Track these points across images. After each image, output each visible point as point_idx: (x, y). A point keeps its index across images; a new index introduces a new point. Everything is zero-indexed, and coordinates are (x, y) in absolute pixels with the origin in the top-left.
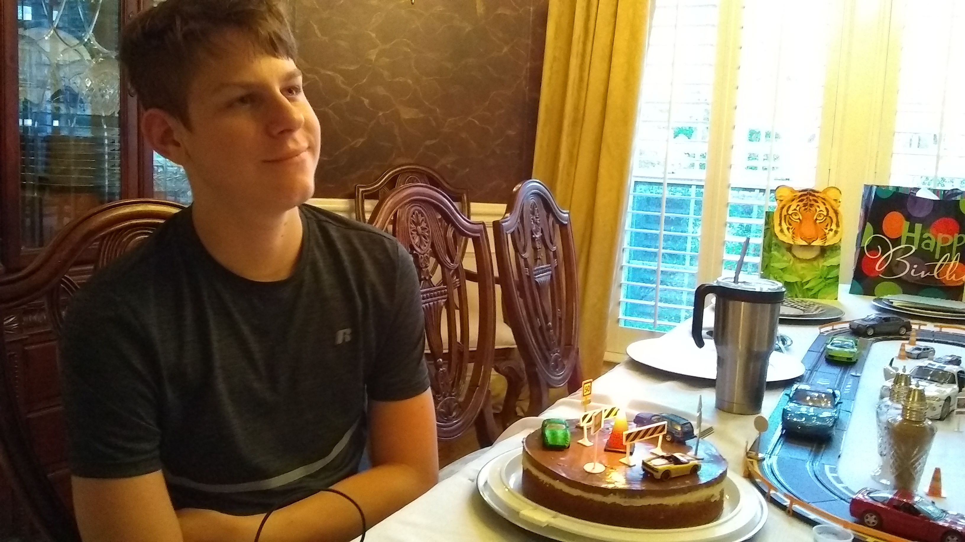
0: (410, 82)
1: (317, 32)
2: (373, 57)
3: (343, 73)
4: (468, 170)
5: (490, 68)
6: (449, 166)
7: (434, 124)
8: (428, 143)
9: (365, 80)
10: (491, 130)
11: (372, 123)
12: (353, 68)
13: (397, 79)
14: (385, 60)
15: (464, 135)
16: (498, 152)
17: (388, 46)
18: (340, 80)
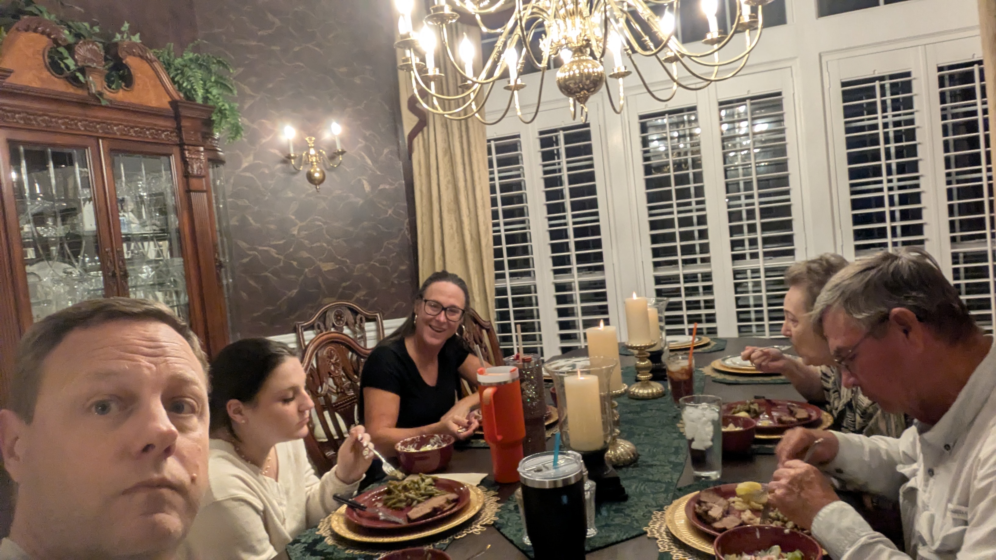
0: (325, 245)
1: (252, 221)
2: (295, 232)
3: (275, 247)
4: (376, 299)
5: (380, 226)
6: (362, 298)
7: (347, 271)
8: (344, 284)
9: (291, 250)
10: (389, 269)
11: (302, 277)
12: (281, 242)
13: (315, 245)
14: (304, 233)
15: (370, 275)
16: (396, 282)
17: (304, 224)
18: (273, 252)
